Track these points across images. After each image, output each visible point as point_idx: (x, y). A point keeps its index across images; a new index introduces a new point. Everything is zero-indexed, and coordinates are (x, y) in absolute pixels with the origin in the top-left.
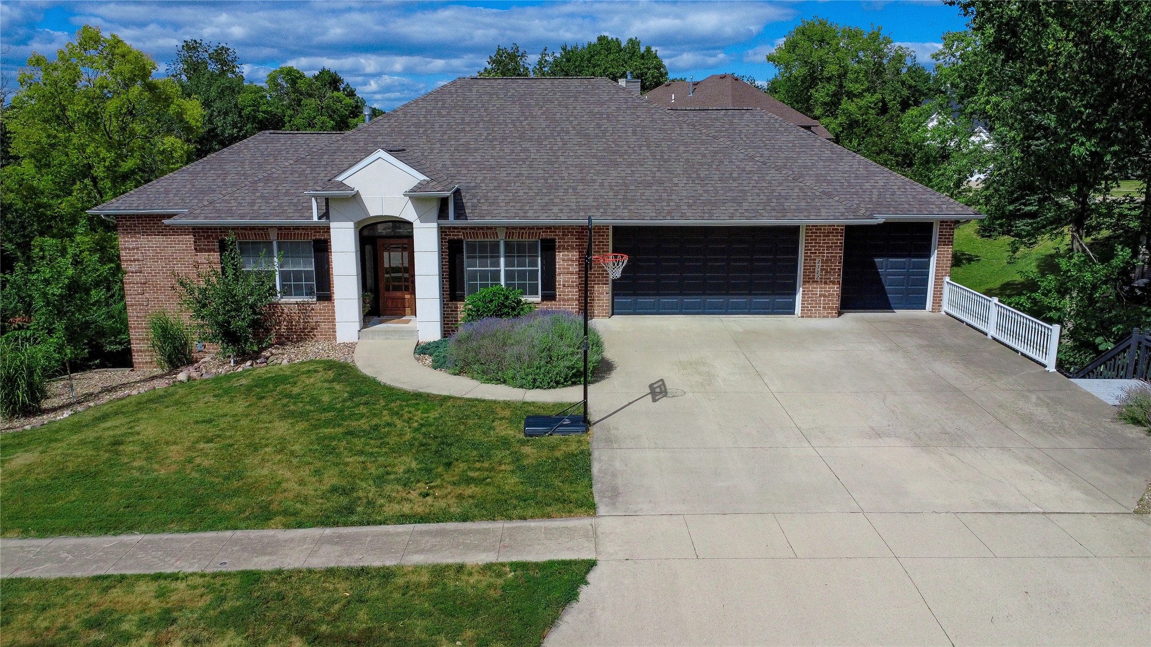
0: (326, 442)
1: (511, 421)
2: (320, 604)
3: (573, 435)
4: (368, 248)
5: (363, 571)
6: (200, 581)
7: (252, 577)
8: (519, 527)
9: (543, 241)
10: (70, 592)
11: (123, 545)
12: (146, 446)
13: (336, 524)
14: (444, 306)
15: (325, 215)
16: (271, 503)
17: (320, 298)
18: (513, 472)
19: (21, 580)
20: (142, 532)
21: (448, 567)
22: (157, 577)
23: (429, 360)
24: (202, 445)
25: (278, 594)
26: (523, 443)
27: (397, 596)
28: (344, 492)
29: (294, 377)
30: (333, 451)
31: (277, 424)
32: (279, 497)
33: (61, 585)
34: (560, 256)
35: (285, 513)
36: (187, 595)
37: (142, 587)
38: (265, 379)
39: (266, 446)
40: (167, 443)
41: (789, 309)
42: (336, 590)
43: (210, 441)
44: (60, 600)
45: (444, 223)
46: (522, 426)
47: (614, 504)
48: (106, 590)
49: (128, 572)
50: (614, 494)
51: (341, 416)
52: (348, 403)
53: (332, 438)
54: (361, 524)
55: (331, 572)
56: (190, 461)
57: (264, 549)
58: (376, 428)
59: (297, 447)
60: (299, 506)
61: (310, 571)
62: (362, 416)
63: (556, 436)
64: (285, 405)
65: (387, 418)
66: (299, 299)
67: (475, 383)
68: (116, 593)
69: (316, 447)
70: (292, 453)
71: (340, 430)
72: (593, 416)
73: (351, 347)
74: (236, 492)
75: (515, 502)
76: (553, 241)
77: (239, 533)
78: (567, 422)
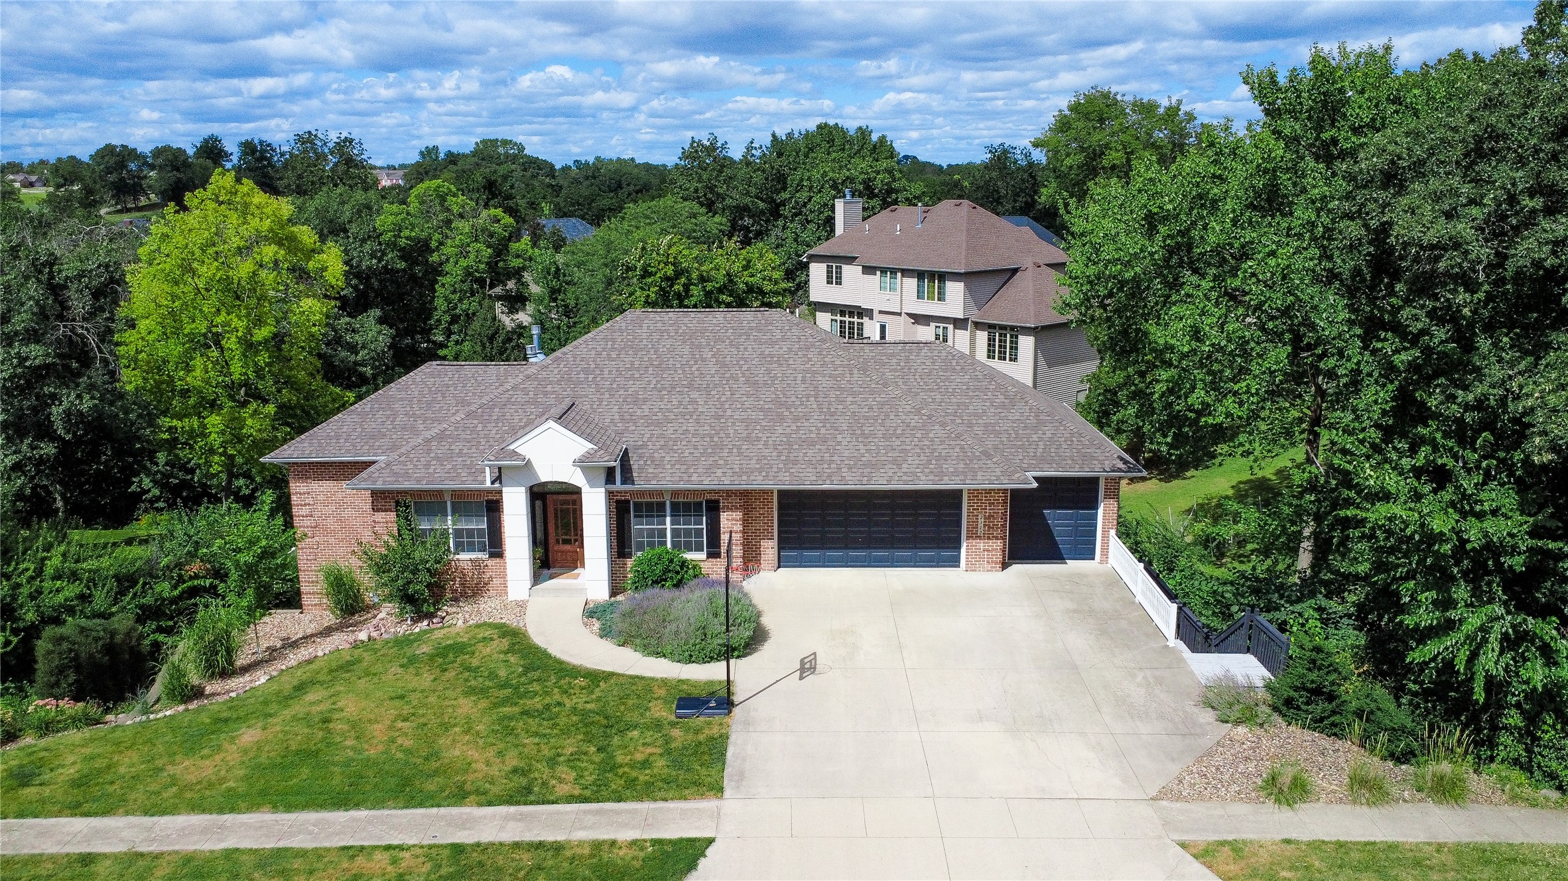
0: (506, 723)
1: (666, 702)
2: (511, 871)
3: (717, 718)
4: (538, 503)
5: (540, 845)
6: (420, 851)
7: (458, 849)
8: (661, 808)
9: (707, 501)
10: (326, 859)
11: (354, 820)
12: (354, 725)
13: (518, 803)
14: (612, 563)
15: (498, 479)
16: (464, 782)
17: (493, 555)
18: (661, 755)
19: (286, 849)
20: (367, 808)
21: (604, 841)
22: (388, 848)
23: (597, 625)
24: (400, 724)
25: (480, 862)
26: (673, 725)
27: (565, 865)
28: (524, 773)
29: (471, 645)
30: (511, 732)
31: (462, 701)
32: (471, 777)
33: (319, 854)
34: (724, 516)
35: (478, 792)
36: (413, 862)
37: (378, 856)
38: (444, 648)
39: (455, 725)
40: (370, 721)
41: (954, 562)
42: (521, 859)
43: (405, 720)
44: (320, 865)
45: (611, 487)
46: (674, 706)
47: (738, 787)
48: (353, 857)
49: (366, 843)
50: (741, 776)
51: (519, 694)
52: (523, 679)
53: (511, 718)
54: (538, 803)
55: (517, 845)
56: (393, 741)
57: (464, 824)
58: (547, 707)
59: (480, 727)
60: (487, 785)
61: (501, 844)
62: (536, 694)
63: (701, 719)
64: (466, 680)
65: (557, 697)
66: (473, 556)
67: (638, 655)
68: (360, 860)
69: (497, 727)
70: (478, 733)
71: (517, 709)
72: (736, 699)
73: (521, 605)
74: (436, 773)
75: (660, 784)
76: (717, 502)
77: (443, 810)
78: (713, 704)
